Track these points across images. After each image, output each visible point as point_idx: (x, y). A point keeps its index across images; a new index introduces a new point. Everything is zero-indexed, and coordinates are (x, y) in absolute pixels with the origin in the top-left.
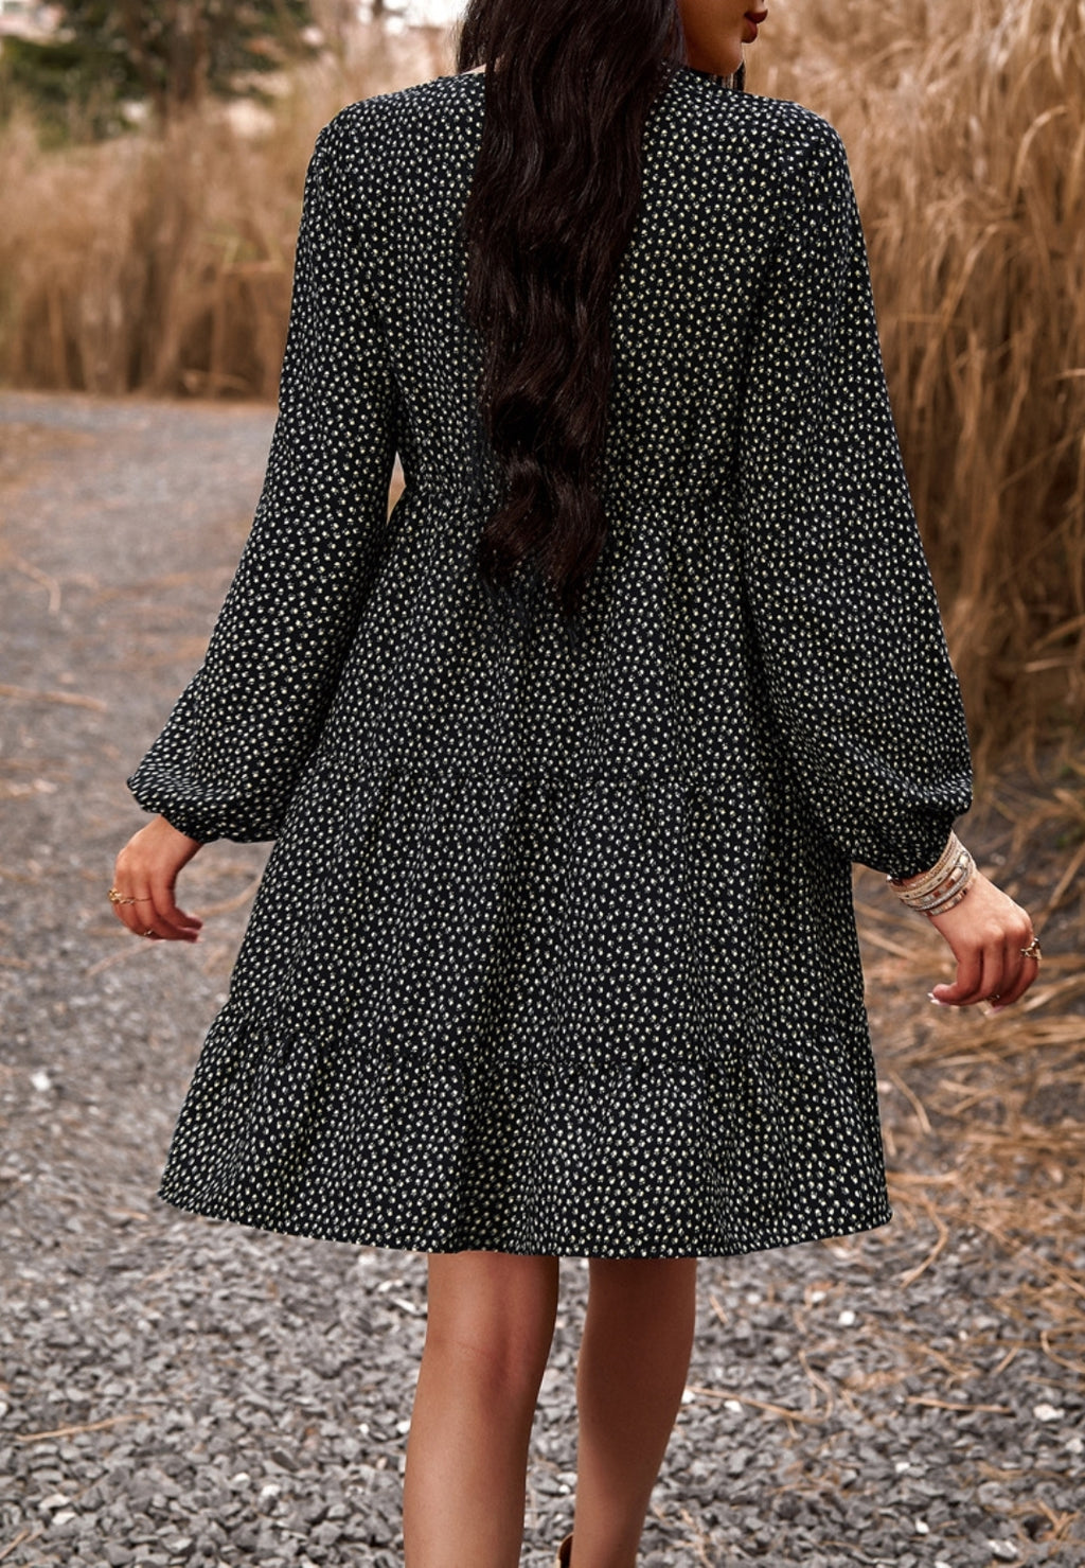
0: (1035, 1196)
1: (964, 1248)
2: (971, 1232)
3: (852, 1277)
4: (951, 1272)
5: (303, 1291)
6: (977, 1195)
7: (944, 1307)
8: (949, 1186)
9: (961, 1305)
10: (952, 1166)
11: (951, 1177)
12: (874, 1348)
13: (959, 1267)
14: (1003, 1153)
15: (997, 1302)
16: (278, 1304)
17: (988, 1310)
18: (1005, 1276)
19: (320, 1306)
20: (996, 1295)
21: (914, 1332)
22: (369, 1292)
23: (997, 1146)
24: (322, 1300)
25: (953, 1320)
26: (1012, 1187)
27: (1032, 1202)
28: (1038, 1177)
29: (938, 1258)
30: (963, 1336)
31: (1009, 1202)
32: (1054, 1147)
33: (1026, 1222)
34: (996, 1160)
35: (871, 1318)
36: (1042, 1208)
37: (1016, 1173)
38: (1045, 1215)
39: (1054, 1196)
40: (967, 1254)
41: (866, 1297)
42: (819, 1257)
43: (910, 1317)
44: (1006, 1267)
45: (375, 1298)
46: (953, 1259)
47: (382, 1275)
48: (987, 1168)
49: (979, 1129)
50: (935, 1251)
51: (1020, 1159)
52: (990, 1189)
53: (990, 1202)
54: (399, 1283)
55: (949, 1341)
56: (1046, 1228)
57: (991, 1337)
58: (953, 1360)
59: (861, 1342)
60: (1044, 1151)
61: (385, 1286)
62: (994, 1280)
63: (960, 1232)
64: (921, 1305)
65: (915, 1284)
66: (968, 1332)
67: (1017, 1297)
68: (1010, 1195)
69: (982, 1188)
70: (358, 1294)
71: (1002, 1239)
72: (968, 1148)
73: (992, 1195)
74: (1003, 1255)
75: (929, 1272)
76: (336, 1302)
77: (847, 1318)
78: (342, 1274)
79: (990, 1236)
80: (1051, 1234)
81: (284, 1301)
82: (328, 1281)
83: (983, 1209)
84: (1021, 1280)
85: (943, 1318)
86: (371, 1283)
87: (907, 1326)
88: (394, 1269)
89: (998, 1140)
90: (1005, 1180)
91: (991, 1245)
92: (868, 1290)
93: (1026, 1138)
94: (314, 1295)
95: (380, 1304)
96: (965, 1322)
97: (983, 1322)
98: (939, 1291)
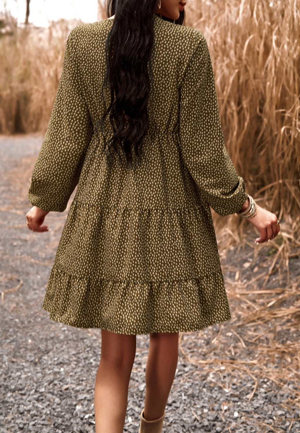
0: (284, 367)
1: (265, 386)
2: (266, 380)
3: (233, 399)
4: (264, 395)
5: (60, 421)
6: (265, 367)
7: (265, 408)
8: (254, 364)
9: (271, 407)
10: (254, 358)
11: (255, 362)
12: (248, 425)
13: (265, 393)
14: (270, 354)
15: (282, 405)
16: (52, 426)
17: (280, 408)
18: (282, 396)
19: (66, 426)
20: (281, 403)
21: (259, 418)
22: (82, 419)
23: (268, 351)
24: (66, 423)
25: (270, 413)
26: (276, 365)
27: (284, 369)
28: (283, 361)
29: (257, 390)
30: (274, 418)
31: (277, 370)
32: (286, 351)
33: (284, 376)
34: (269, 356)
35: (244, 414)
36: (287, 372)
37: (276, 360)
38: (289, 374)
39: (290, 367)
40: (266, 389)
41: (239, 406)
42: (221, 393)
43: (256, 412)
44: (281, 392)
45: (85, 421)
46: (262, 390)
47: (85, 412)
48: (267, 359)
49: (261, 346)
50: (255, 387)
51: (277, 355)
52: (269, 365)
53: (270, 370)
54: (91, 415)
55: (271, 421)
56: (290, 378)
57: (283, 418)
58: (274, 427)
59: (243, 423)
60: (283, 352)
61: (87, 416)
62: (279, 397)
63: (262, 380)
64: (258, 407)
65: (252, 400)
66: (276, 417)
67: (288, 403)
68: (276, 367)
69: (266, 365)
70: (78, 420)
71: (277, 382)
72: (259, 352)
73: (270, 368)
74: (279, 388)
75: (255, 395)
76: (72, 423)
77: (236, 415)
78: (72, 414)
79: (273, 382)
80: (292, 380)
81: (54, 425)
82: (67, 416)
83: (268, 372)
84: (288, 397)
85: (266, 412)
86: (82, 416)
87: (256, 416)
88: (88, 410)
89: (269, 349)
90: (273, 362)
91: (274, 385)
92: (239, 403)
93: (277, 348)
94: (63, 421)
95: (87, 423)
96: (274, 413)
97: (280, 412)
98: (262, 402)
